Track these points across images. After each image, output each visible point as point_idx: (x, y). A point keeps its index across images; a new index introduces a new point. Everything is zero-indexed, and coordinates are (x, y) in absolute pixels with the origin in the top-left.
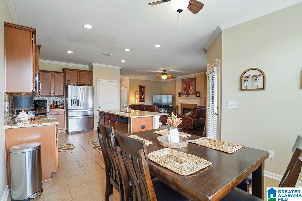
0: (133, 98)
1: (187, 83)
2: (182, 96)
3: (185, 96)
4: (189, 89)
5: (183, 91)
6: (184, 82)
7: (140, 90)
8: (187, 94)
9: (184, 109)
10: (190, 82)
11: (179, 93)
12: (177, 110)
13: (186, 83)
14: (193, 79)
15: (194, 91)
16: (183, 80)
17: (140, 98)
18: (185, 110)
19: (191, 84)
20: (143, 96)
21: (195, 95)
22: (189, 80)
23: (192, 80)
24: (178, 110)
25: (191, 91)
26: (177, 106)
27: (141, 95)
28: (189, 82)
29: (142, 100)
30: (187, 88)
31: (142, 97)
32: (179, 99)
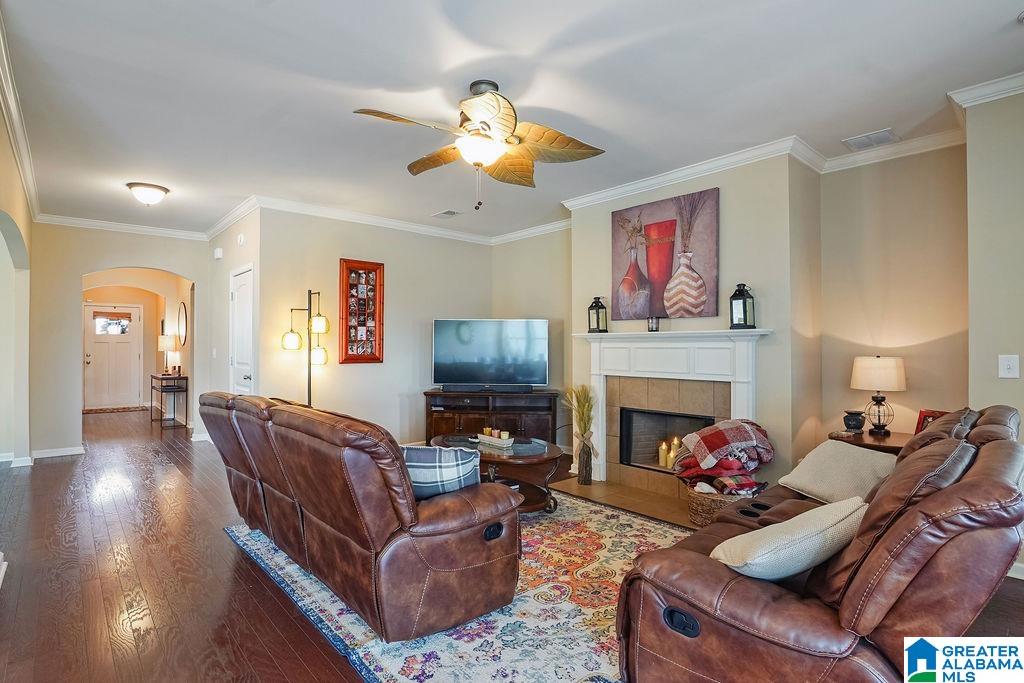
0: (292, 341)
1: (654, 235)
2: (613, 325)
3: (640, 327)
4: (668, 276)
5: (624, 291)
6: (630, 227)
7: (348, 287)
8: (656, 312)
9: (626, 415)
10: (673, 223)
11: (597, 305)
12: (581, 419)
13: (647, 236)
14: (701, 203)
15: (711, 286)
16: (619, 218)
17: (349, 340)
18: (636, 418)
19: (686, 237)
20: (370, 324)
21: (717, 314)
22: (670, 214)
23: (692, 213)
24: (590, 419)
25: (681, 286)
26: (585, 399)
27: (354, 322)
28: (668, 227)
29: (355, 351)
30: (654, 270)
31: (362, 331)
32: (595, 346)
